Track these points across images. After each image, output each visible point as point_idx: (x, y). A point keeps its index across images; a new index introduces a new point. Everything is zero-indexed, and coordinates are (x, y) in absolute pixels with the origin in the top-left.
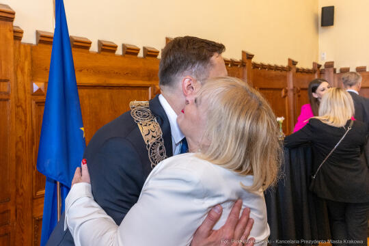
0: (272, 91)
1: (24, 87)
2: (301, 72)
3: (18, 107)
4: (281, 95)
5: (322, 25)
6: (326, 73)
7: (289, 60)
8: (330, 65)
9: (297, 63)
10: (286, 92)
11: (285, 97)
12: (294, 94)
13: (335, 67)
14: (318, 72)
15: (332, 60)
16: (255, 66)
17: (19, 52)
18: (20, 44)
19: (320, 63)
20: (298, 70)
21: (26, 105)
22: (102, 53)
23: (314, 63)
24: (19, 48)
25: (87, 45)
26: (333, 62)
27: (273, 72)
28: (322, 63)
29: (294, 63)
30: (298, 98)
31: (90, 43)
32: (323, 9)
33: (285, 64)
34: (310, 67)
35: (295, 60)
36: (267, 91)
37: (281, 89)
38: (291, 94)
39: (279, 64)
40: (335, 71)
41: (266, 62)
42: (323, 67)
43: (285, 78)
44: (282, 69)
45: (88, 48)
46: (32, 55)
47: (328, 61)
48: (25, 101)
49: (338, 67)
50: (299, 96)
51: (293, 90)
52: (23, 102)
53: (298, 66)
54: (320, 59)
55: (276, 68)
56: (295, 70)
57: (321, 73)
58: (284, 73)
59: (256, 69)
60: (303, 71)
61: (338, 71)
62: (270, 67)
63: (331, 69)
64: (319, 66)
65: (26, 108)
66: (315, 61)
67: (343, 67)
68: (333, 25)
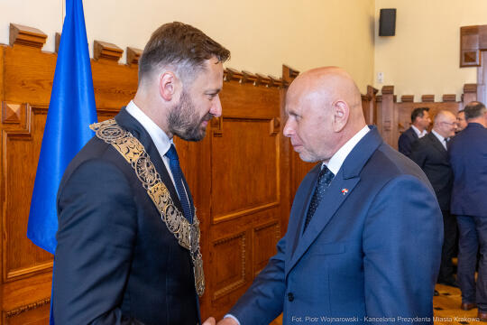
5: (381, 34)
6: (384, 101)
8: (388, 90)
13: (395, 94)
14: (373, 99)
15: (392, 84)
19: (376, 87)
23: (369, 87)
26: (393, 87)
28: (379, 87)
32: (382, 11)
34: (365, 92)
40: (395, 98)
42: (379, 93)
47: (386, 84)
49: (399, 93)
54: (375, 82)
57: (378, 101)
61: (399, 100)
63: (390, 97)
64: (376, 91)
66: (370, 84)
67: (405, 93)
68: (393, 35)
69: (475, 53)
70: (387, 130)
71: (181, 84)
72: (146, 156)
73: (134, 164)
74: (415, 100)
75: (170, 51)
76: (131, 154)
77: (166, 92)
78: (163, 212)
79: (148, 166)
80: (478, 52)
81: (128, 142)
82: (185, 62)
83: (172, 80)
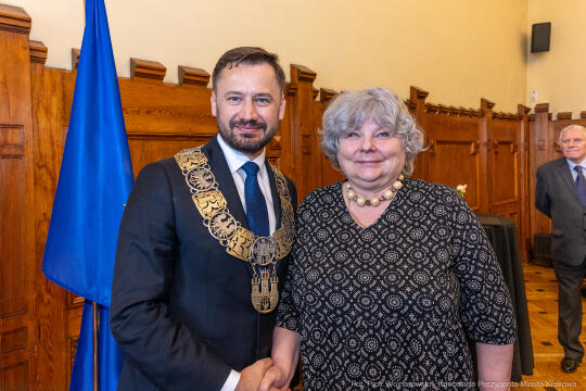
0: (455, 146)
1: (51, 136)
2: (501, 119)
3: (40, 168)
4: (469, 151)
5: (533, 51)
6: (537, 120)
7: (482, 100)
8: (543, 109)
9: (494, 104)
10: (477, 146)
11: (474, 154)
12: (489, 150)
13: (550, 112)
14: (525, 118)
15: (547, 102)
16: (431, 108)
17: (42, 83)
18: (43, 69)
19: (528, 105)
20: (495, 116)
21: (54, 165)
23: (520, 106)
24: (42, 75)
25: (160, 73)
26: (547, 104)
27: (458, 118)
28: (532, 106)
29: (490, 105)
30: (494, 156)
33: (477, 107)
34: (514, 111)
35: (492, 100)
36: (447, 146)
37: (470, 143)
38: (484, 150)
39: (467, 107)
40: (550, 117)
41: (447, 104)
42: (532, 112)
43: (476, 126)
44: (472, 113)
46: (63, 87)
47: (541, 102)
48: (53, 158)
49: (554, 111)
50: (496, 153)
51: (487, 144)
52: (49, 160)
53: (495, 109)
54: (528, 100)
55: (463, 112)
56: (490, 116)
57: (531, 120)
58: (473, 119)
59: (431, 114)
60: (503, 117)
61: (554, 118)
62: (453, 111)
63: (545, 115)
64: (528, 110)
65: (54, 169)
66: (521, 102)
67: (561, 111)
68: (548, 50)
70: (541, 149)
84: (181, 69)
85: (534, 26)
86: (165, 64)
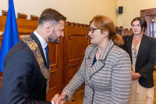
5: (119, 13)
8: (121, 27)
19: (118, 27)
22: (32, 20)
26: (122, 26)
28: (119, 27)
31: (27, 16)
42: (119, 28)
45: (26, 18)
49: (124, 28)
54: (118, 25)
61: (124, 30)
63: (122, 29)
64: (118, 28)
67: (126, 28)
68: (122, 13)
69: (144, 17)
71: (53, 28)
72: (38, 48)
73: (34, 51)
74: (128, 30)
75: (49, 17)
76: (33, 48)
77: (48, 30)
78: (41, 67)
79: (38, 52)
80: (146, 16)
81: (33, 44)
82: (54, 21)
83: (50, 26)
84: (31, 16)
85: (119, 7)
86: (27, 15)
